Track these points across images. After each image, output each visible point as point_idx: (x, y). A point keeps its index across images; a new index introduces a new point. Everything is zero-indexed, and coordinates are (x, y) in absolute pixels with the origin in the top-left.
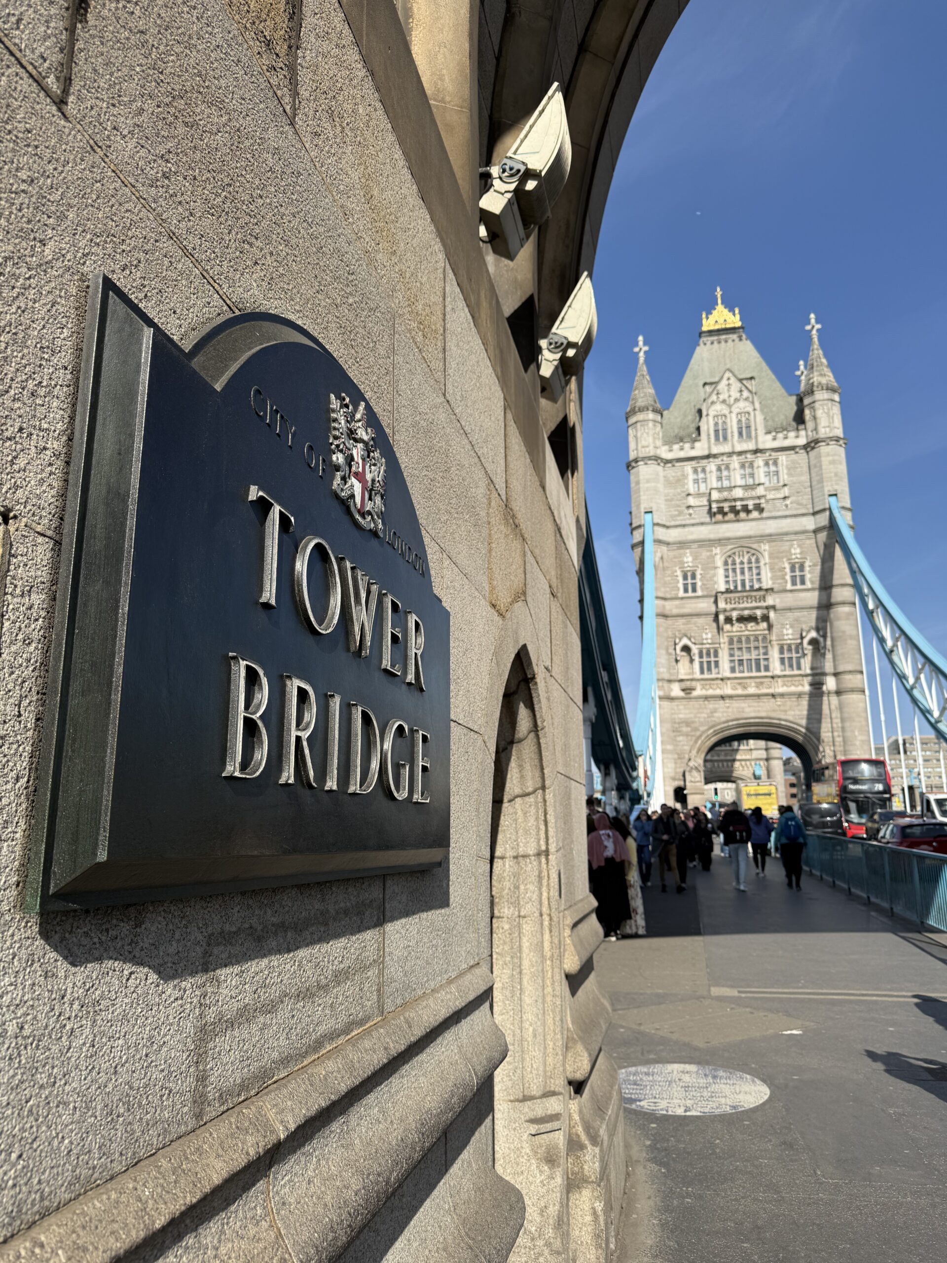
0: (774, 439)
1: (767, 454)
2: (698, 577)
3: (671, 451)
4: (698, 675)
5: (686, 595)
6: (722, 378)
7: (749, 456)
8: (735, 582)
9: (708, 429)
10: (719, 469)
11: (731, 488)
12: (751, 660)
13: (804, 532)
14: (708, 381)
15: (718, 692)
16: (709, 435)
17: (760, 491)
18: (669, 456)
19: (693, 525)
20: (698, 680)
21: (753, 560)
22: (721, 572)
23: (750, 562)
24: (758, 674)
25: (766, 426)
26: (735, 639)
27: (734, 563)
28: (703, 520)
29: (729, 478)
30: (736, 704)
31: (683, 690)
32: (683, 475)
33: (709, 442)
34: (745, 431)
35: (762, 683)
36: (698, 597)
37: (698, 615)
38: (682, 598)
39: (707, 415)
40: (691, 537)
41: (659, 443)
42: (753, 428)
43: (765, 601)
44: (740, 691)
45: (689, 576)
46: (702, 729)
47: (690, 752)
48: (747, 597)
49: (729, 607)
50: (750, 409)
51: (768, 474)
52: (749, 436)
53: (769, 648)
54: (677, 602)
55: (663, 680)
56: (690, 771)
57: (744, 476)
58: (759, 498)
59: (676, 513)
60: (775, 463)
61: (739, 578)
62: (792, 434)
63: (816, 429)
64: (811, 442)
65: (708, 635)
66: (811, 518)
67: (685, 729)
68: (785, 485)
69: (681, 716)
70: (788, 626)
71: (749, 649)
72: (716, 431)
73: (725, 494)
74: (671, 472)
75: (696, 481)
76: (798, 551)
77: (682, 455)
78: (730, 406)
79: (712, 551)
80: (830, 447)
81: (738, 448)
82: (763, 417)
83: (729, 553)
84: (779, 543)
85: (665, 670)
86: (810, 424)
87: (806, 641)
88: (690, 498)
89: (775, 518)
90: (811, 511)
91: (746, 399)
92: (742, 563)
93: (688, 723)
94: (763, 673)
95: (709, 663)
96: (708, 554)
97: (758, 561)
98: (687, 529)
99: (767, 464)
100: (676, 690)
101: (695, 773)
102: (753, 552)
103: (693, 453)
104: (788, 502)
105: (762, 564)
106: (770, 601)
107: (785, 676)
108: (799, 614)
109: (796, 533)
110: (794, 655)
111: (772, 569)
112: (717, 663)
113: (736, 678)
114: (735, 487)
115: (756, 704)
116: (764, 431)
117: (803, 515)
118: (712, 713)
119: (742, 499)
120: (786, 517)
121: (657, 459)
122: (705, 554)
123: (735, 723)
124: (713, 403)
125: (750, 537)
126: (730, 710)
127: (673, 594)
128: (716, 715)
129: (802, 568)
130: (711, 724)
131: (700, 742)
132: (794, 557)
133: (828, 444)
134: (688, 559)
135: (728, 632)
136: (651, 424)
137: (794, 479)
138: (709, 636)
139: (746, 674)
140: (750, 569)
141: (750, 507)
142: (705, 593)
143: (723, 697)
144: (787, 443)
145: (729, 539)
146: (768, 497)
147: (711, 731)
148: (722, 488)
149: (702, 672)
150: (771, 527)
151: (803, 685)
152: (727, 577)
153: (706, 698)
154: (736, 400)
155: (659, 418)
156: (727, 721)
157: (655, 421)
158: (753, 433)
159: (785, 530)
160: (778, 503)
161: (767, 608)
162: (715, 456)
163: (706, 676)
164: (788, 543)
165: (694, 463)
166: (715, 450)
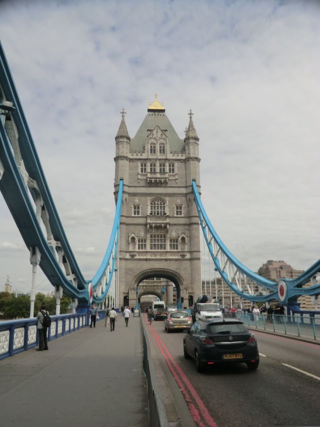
0: (173, 156)
1: (171, 161)
2: (140, 208)
3: (133, 155)
4: (137, 250)
5: (135, 216)
6: (155, 129)
7: (163, 161)
8: (155, 212)
9: (148, 148)
10: (151, 165)
11: (155, 173)
12: (159, 244)
13: (182, 194)
14: (149, 129)
15: (145, 257)
16: (148, 151)
17: (167, 176)
18: (132, 157)
19: (140, 187)
20: (137, 252)
21: (162, 203)
22: (149, 207)
23: (161, 204)
24: (161, 250)
25: (170, 150)
26: (153, 236)
27: (155, 204)
28: (142, 185)
29: (155, 169)
30: (151, 262)
31: (130, 256)
32: (137, 166)
33: (148, 153)
34: (163, 151)
35: (162, 254)
36: (140, 217)
37: (138, 225)
38: (133, 217)
39: (148, 143)
40: (138, 192)
41: (128, 151)
42: (165, 150)
43: (165, 221)
44: (153, 257)
45: (137, 207)
46: (138, 272)
48: (159, 218)
49: (151, 222)
50: (165, 142)
51: (170, 169)
53: (166, 240)
54: (131, 219)
55: (122, 251)
56: (131, 290)
57: (160, 169)
58: (166, 178)
59: (133, 181)
60: (173, 166)
61: (156, 210)
62: (180, 155)
63: (189, 154)
64: (187, 158)
65: (142, 234)
66: (185, 189)
67: (130, 272)
68: (176, 174)
69: (129, 267)
70: (174, 231)
71: (158, 240)
72: (151, 150)
73: (153, 176)
74: (132, 164)
75: (142, 169)
76: (179, 201)
77: (137, 157)
78: (157, 140)
79: (146, 198)
81: (159, 157)
82: (170, 147)
83: (153, 200)
84: (173, 198)
85: (123, 247)
86: (187, 152)
87: (180, 238)
88: (139, 176)
89: (172, 187)
90: (185, 186)
91: (163, 139)
92: (158, 204)
93: (131, 270)
94: (163, 250)
95: (142, 245)
97: (164, 204)
98: (137, 188)
99: (170, 166)
100: (128, 256)
101: (133, 291)
102: (162, 200)
103: (141, 157)
104: (177, 181)
105: (166, 205)
106: (168, 221)
107: (171, 252)
108: (178, 227)
109: (180, 194)
110: (176, 243)
111: (169, 208)
112: (145, 245)
113: (152, 252)
114: (157, 172)
115: (159, 263)
116: (170, 152)
117: (182, 187)
118: (142, 266)
119: (159, 178)
120: (176, 187)
121: (126, 158)
122: (143, 199)
123: (150, 270)
124: (151, 138)
125: (161, 194)
126: (149, 265)
127: (129, 215)
129: (181, 208)
130: (141, 270)
132: (178, 203)
133: (194, 160)
134: (137, 201)
135: (150, 232)
136: (125, 143)
137: (180, 172)
139: (156, 250)
140: (161, 207)
141: (163, 182)
142: (142, 215)
143: (146, 260)
144: (178, 158)
145: (153, 194)
146: (170, 178)
147: (141, 273)
148: (152, 172)
149: (139, 249)
150: (170, 191)
151: (177, 256)
152: (152, 209)
153: (140, 260)
154: (160, 139)
155: (128, 141)
156: (147, 270)
157: (127, 142)
158: (165, 152)
160: (173, 182)
161: (166, 224)
162: (150, 159)
163: (141, 250)
164: (176, 198)
165: (142, 161)
166: (150, 157)
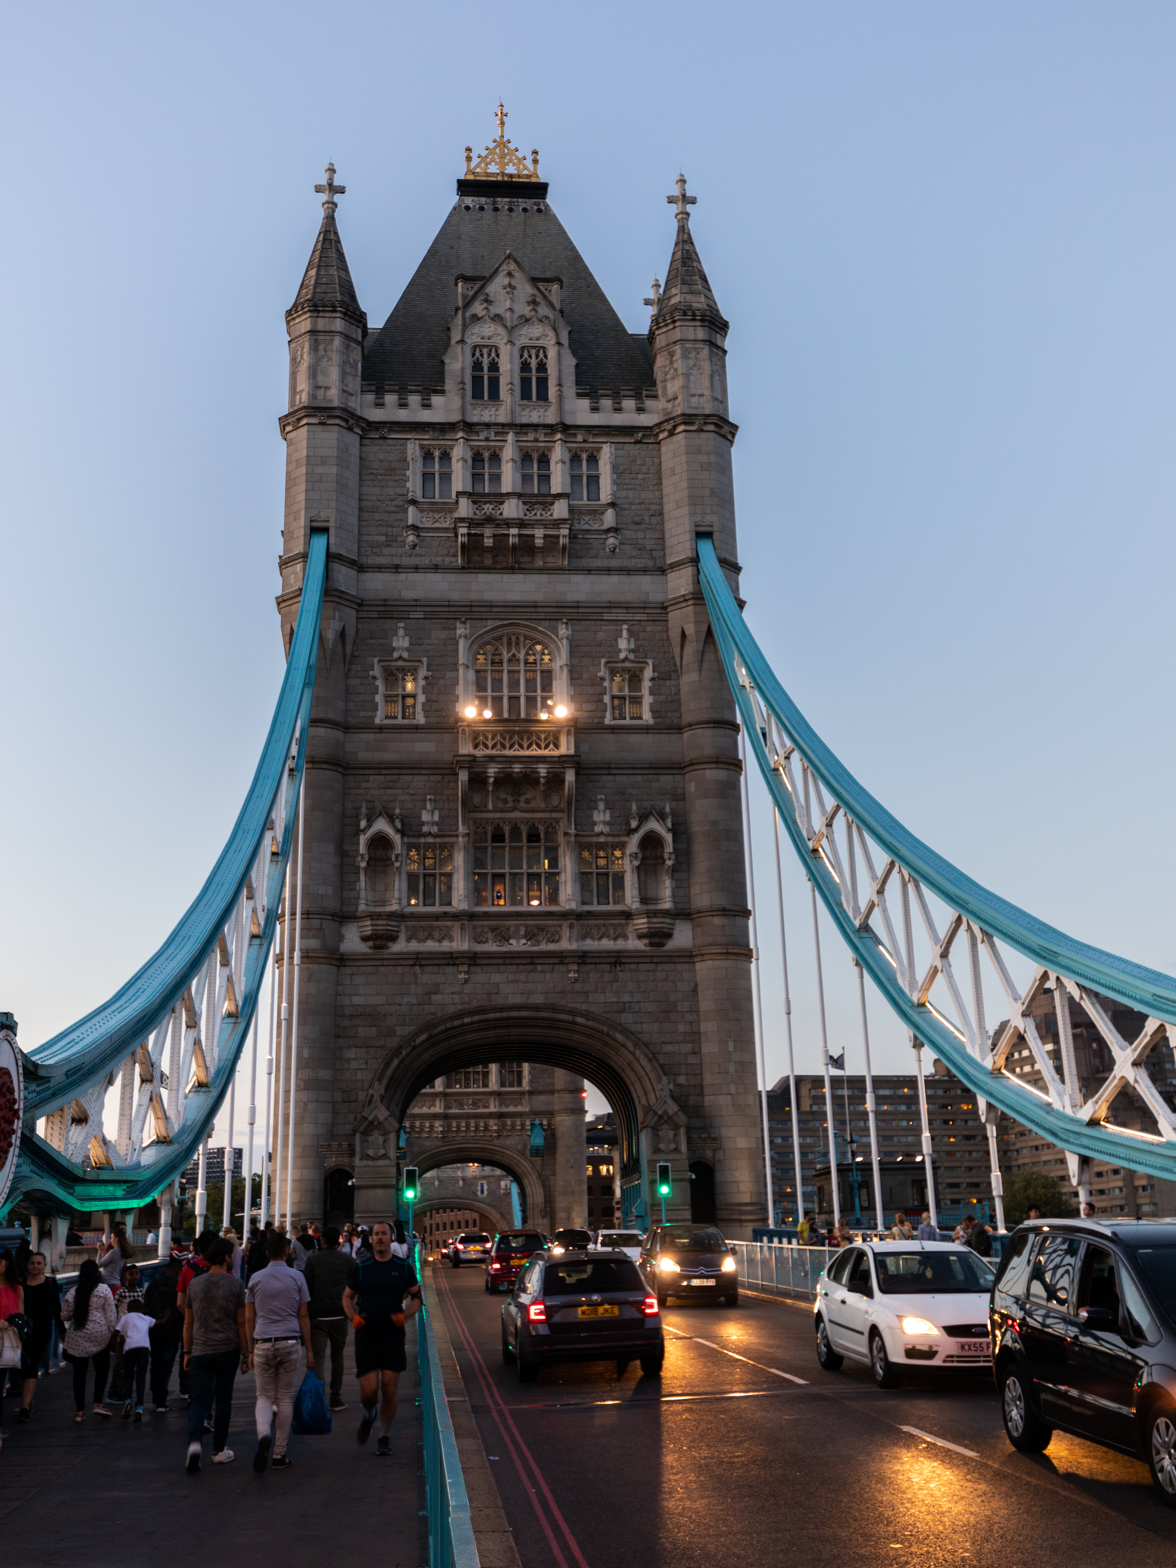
0: (595, 409)
1: (580, 438)
2: (421, 683)
3: (380, 405)
4: (402, 905)
5: (391, 722)
6: (496, 272)
7: (539, 435)
8: (496, 701)
9: (461, 371)
10: (477, 458)
11: (499, 498)
12: (522, 874)
13: (644, 607)
14: (468, 273)
15: (445, 946)
16: (461, 384)
17: (560, 510)
18: (375, 415)
19: (416, 569)
20: (404, 917)
21: (539, 656)
24: (533, 908)
25: (578, 383)
26: (490, 829)
27: (497, 661)
28: (438, 560)
29: (496, 478)
30: (482, 976)
31: (364, 939)
32: (405, 460)
33: (462, 395)
34: (537, 385)
35: (541, 929)
36: (417, 728)
37: (414, 768)
38: (381, 729)
39: (462, 341)
40: (409, 594)
41: (355, 384)
42: (552, 383)
43: (557, 746)
44: (491, 947)
45: (400, 678)
47: (371, 1086)
48: (521, 734)
49: (480, 752)
50: (547, 343)
51: (575, 479)
52: (543, 396)
53: (561, 850)
54: (370, 737)
55: (322, 915)
56: (366, 1133)
57: (526, 478)
58: (557, 523)
59: (383, 538)
60: (593, 459)
61: (506, 691)
62: (629, 404)
63: (677, 398)
64: (667, 421)
65: (433, 816)
66: (658, 578)
67: (363, 1032)
68: (612, 505)
69: (357, 1000)
70: (601, 806)
71: (517, 852)
72: (477, 381)
73: (488, 508)
74: (377, 452)
75: (427, 477)
76: (632, 646)
77: (403, 415)
78: (509, 330)
79: (455, 629)
80: (704, 435)
81: (520, 418)
82: (573, 362)
83: (487, 638)
84: (592, 625)
85: (330, 891)
86: (663, 389)
87: (635, 839)
88: (414, 512)
89: (589, 571)
90: (661, 564)
91: (541, 321)
94: (544, 908)
95: (430, 878)
96: (444, 635)
97: (547, 660)
98: (402, 576)
99: (575, 459)
100: (349, 942)
101: (377, 1139)
102: (539, 637)
103: (425, 416)
104: (613, 541)
105: (556, 666)
106: (568, 747)
107: (590, 914)
108: (624, 779)
109: (627, 607)
110: (611, 869)
113: (486, 915)
114: (508, 495)
115: (522, 977)
116: (574, 391)
117: (644, 571)
118: (428, 994)
119: (521, 524)
120: (609, 571)
122: (437, 634)
123: (476, 1018)
124: (475, 318)
126: (468, 988)
127: (361, 717)
128: (435, 998)
129: (636, 680)
131: (396, 1062)
132: (622, 656)
133: (702, 430)
134: (401, 642)
135: (477, 809)
137: (630, 493)
138: (436, 818)
139: (508, 908)
140: (531, 676)
141: (539, 542)
142: (433, 720)
143: (452, 960)
144: (618, 419)
145: (490, 605)
146: (577, 526)
147: (423, 1037)
148: (484, 495)
149: (413, 900)
150: (579, 589)
151: (625, 937)
152: (481, 688)
153: (418, 960)
154: (524, 319)
155: (356, 332)
156: (460, 1015)
157: (347, 337)
158: (552, 392)
159: (610, 597)
160: (596, 543)
161: (563, 761)
162: (471, 428)
163: (421, 908)
164: (612, 628)
165: (427, 438)
166: (471, 417)
